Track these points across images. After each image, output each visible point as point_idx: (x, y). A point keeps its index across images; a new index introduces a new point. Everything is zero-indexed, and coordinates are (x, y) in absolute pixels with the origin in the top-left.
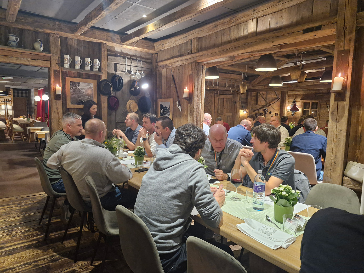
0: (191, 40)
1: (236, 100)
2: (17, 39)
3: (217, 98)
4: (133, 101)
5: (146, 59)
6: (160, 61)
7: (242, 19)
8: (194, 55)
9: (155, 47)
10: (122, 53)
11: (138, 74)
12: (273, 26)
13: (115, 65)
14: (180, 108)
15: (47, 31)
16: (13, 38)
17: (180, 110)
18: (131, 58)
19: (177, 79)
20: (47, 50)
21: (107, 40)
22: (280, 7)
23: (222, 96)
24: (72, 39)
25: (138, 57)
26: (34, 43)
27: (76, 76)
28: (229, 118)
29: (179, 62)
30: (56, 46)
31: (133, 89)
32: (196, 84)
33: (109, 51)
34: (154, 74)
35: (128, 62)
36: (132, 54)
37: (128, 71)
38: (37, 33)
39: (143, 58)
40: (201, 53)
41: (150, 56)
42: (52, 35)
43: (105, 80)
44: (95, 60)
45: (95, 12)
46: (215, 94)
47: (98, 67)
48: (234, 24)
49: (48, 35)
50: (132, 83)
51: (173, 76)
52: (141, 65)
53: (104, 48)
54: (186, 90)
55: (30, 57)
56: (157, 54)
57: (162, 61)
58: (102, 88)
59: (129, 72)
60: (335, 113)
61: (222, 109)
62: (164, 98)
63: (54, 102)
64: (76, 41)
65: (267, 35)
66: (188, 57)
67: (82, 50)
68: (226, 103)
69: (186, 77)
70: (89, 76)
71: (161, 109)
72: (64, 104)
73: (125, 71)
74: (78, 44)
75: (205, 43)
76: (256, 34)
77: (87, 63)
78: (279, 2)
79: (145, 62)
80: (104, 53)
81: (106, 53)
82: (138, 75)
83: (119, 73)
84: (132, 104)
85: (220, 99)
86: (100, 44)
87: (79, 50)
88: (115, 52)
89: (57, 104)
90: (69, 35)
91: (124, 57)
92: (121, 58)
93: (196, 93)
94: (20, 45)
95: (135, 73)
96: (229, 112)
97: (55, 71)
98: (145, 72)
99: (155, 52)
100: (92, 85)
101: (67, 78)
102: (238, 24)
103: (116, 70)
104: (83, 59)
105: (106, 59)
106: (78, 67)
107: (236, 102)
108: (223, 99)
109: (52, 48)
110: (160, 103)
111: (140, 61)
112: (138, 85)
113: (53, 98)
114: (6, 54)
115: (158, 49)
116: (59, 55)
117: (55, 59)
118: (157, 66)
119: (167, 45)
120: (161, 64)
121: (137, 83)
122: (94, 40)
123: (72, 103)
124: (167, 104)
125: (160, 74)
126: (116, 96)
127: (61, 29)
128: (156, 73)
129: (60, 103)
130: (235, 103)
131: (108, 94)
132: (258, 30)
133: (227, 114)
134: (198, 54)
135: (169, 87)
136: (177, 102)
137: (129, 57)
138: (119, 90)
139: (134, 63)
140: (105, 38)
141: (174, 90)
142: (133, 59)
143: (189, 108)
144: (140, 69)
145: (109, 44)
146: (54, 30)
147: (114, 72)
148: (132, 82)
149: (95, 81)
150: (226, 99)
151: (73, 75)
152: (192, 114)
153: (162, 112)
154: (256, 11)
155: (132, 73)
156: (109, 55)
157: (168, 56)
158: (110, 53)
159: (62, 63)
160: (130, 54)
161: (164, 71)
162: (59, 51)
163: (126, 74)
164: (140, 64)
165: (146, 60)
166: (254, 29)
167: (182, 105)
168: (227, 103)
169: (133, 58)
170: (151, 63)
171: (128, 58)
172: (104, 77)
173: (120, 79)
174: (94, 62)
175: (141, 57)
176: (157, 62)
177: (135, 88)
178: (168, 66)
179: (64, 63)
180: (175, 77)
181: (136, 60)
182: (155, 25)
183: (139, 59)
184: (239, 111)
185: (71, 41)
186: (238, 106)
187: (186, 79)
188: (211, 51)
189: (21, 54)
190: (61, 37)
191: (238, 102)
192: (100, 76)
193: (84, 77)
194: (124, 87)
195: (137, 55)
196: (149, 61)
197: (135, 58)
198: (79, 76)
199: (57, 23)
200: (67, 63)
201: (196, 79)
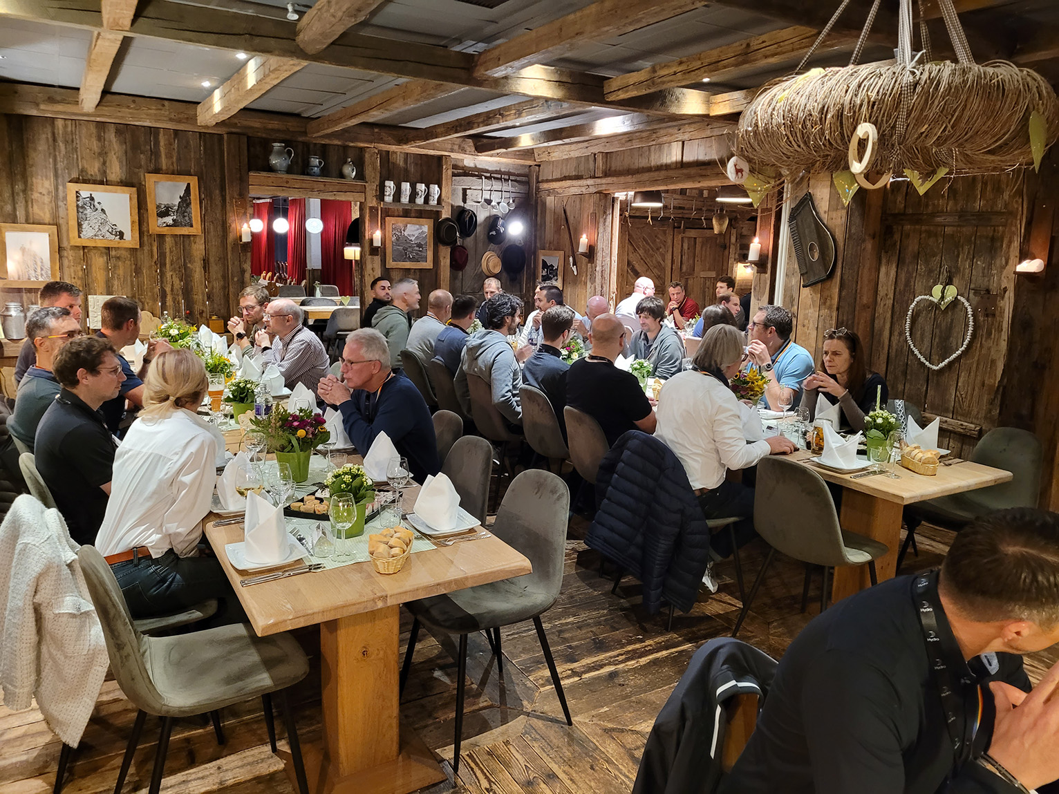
0: (595, 155)
1: (727, 241)
2: (320, 163)
3: (680, 237)
4: (493, 253)
5: (518, 175)
6: (543, 181)
7: (665, 138)
8: (598, 181)
9: (536, 155)
10: (476, 169)
11: (504, 204)
12: (702, 157)
13: (465, 191)
14: (574, 269)
15: (362, 145)
16: (315, 161)
17: (576, 273)
18: (492, 175)
19: (572, 218)
20: (361, 176)
21: (452, 151)
22: (708, 133)
23: (692, 233)
24: (396, 153)
25: (504, 173)
26: (343, 165)
27: (401, 214)
28: (708, 283)
29: (574, 188)
30: (374, 169)
31: (494, 233)
32: (601, 230)
33: (455, 167)
34: (533, 202)
35: (486, 185)
36: (494, 169)
37: (486, 200)
38: (345, 148)
39: (514, 174)
40: (609, 180)
41: (527, 170)
42: (368, 150)
43: (447, 219)
44: (431, 186)
45: (443, 129)
46: (674, 227)
47: (436, 197)
48: (654, 143)
49: (362, 149)
50: (493, 222)
51: (565, 211)
52: (510, 189)
53: (446, 163)
54: (584, 240)
55: (337, 188)
56: (539, 166)
57: (547, 181)
58: (443, 233)
59: (489, 202)
60: (757, 288)
61: (691, 262)
62: (550, 249)
63: (369, 258)
64: (402, 156)
65: (693, 171)
66: (590, 182)
67: (412, 169)
68: (702, 247)
69: (585, 216)
70: (421, 214)
71: (543, 269)
72: (384, 262)
73: (480, 200)
74: (406, 161)
75: (616, 164)
76: (682, 165)
77: (420, 193)
78: (708, 125)
79: (515, 181)
80: (447, 172)
81: (450, 172)
82: (503, 207)
83: (469, 205)
84: (491, 261)
85: (686, 241)
86: (440, 158)
87: (406, 170)
88: (464, 168)
89: (372, 262)
90: (393, 148)
91: (480, 177)
92: (474, 178)
93: (600, 246)
94: (325, 172)
95: (499, 203)
96: (709, 270)
97: (371, 208)
98: (517, 200)
99: (535, 163)
100: (425, 229)
101: (387, 219)
102: (660, 144)
103: (464, 201)
104: (413, 187)
105: (450, 183)
106: (405, 199)
107: (728, 245)
108: (695, 238)
109: (368, 171)
110: (542, 258)
111: (506, 180)
112: (503, 226)
113: (368, 253)
114: (304, 186)
115: (540, 158)
116: (377, 183)
117: (372, 188)
118: (538, 188)
119: (555, 154)
120: (545, 186)
121: (501, 222)
122: (432, 152)
123: (394, 260)
124: (555, 260)
125: (544, 204)
126: (465, 245)
127: (381, 141)
128: (536, 201)
129: (377, 259)
130: (725, 248)
131: (451, 242)
132: (684, 159)
133: (703, 274)
134: (604, 181)
135: (558, 230)
136: (571, 259)
137: (489, 175)
138: (469, 235)
139: (497, 185)
140: (450, 146)
141: (567, 236)
142: (495, 178)
143: (589, 270)
144: (507, 195)
145: (453, 155)
146: (371, 142)
147: (462, 204)
148: (492, 219)
149: (431, 221)
150: (701, 239)
151: (396, 214)
152: (593, 280)
153: (544, 274)
154: (681, 131)
155: (493, 204)
156: (454, 175)
157: (557, 175)
158: (456, 171)
159: (381, 196)
160: (490, 169)
161: (550, 201)
162: (378, 175)
163: (482, 205)
164: (508, 187)
165: (518, 179)
166: (679, 158)
167: (578, 264)
168: (704, 249)
169: (495, 175)
170: (528, 183)
171: (486, 177)
172: (446, 214)
173: (473, 216)
174: (431, 189)
175: (509, 174)
176: (538, 182)
177: (498, 231)
178: (558, 193)
179: (384, 195)
180: (568, 213)
181: (501, 179)
182: (533, 139)
183: (507, 177)
184: (735, 265)
185: (394, 156)
186: (732, 256)
187: (585, 220)
188: (622, 179)
189: (325, 185)
190: (380, 152)
191: (732, 246)
192: (438, 213)
193: (413, 215)
194: (478, 229)
195: (503, 170)
196: (524, 179)
197: (499, 176)
198: (406, 214)
199: (376, 130)
200: (389, 195)
201: (601, 220)
